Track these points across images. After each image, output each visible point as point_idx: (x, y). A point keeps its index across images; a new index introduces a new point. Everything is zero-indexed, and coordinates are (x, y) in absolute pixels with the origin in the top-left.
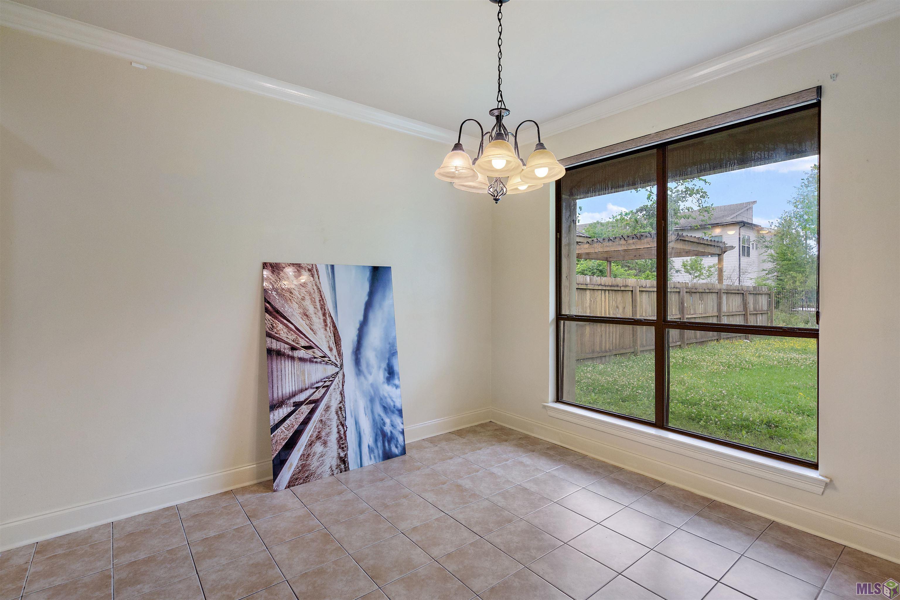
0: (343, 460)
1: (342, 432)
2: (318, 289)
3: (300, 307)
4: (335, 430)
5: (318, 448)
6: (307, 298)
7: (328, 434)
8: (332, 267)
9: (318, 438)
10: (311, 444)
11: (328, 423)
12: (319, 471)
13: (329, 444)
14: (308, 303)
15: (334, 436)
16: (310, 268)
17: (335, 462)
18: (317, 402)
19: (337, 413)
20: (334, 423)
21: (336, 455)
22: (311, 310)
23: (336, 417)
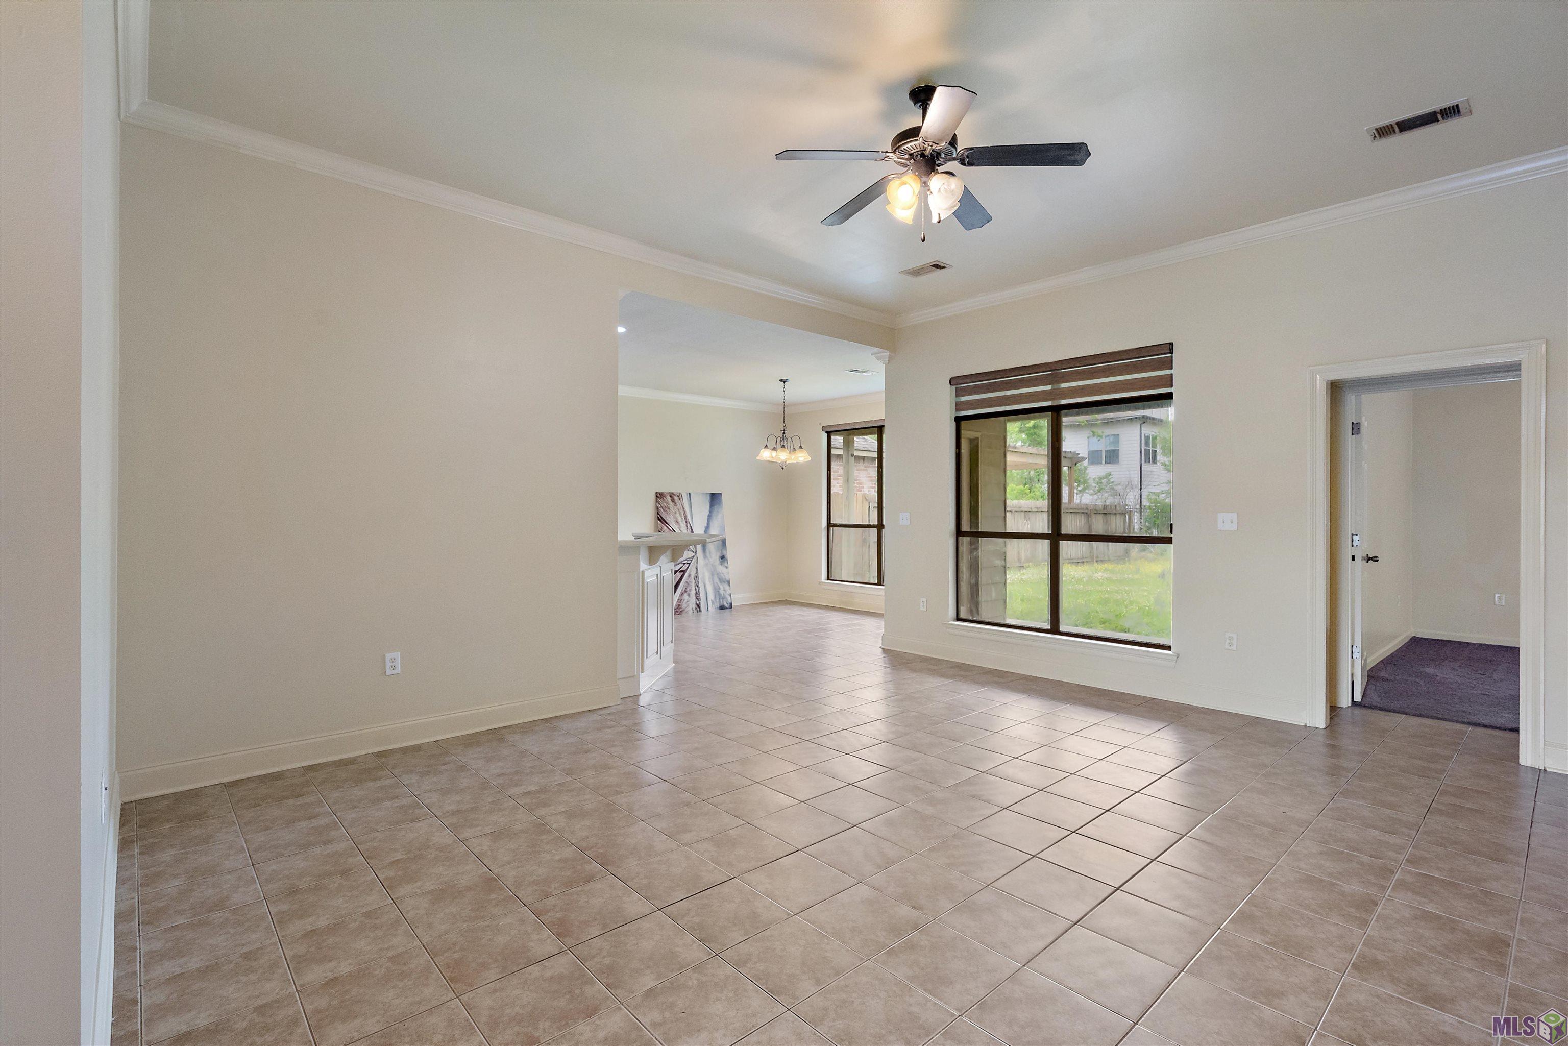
0: (698, 606)
1: (697, 590)
2: (683, 507)
3: (674, 518)
4: (694, 588)
5: (685, 596)
6: (678, 512)
7: (690, 590)
8: (690, 493)
9: (686, 591)
10: (682, 594)
11: (690, 583)
12: (687, 610)
13: (691, 595)
14: (678, 515)
15: (693, 592)
16: (678, 494)
17: (694, 606)
18: (684, 572)
19: (694, 579)
20: (693, 584)
21: (695, 602)
22: (680, 519)
23: (694, 581)
